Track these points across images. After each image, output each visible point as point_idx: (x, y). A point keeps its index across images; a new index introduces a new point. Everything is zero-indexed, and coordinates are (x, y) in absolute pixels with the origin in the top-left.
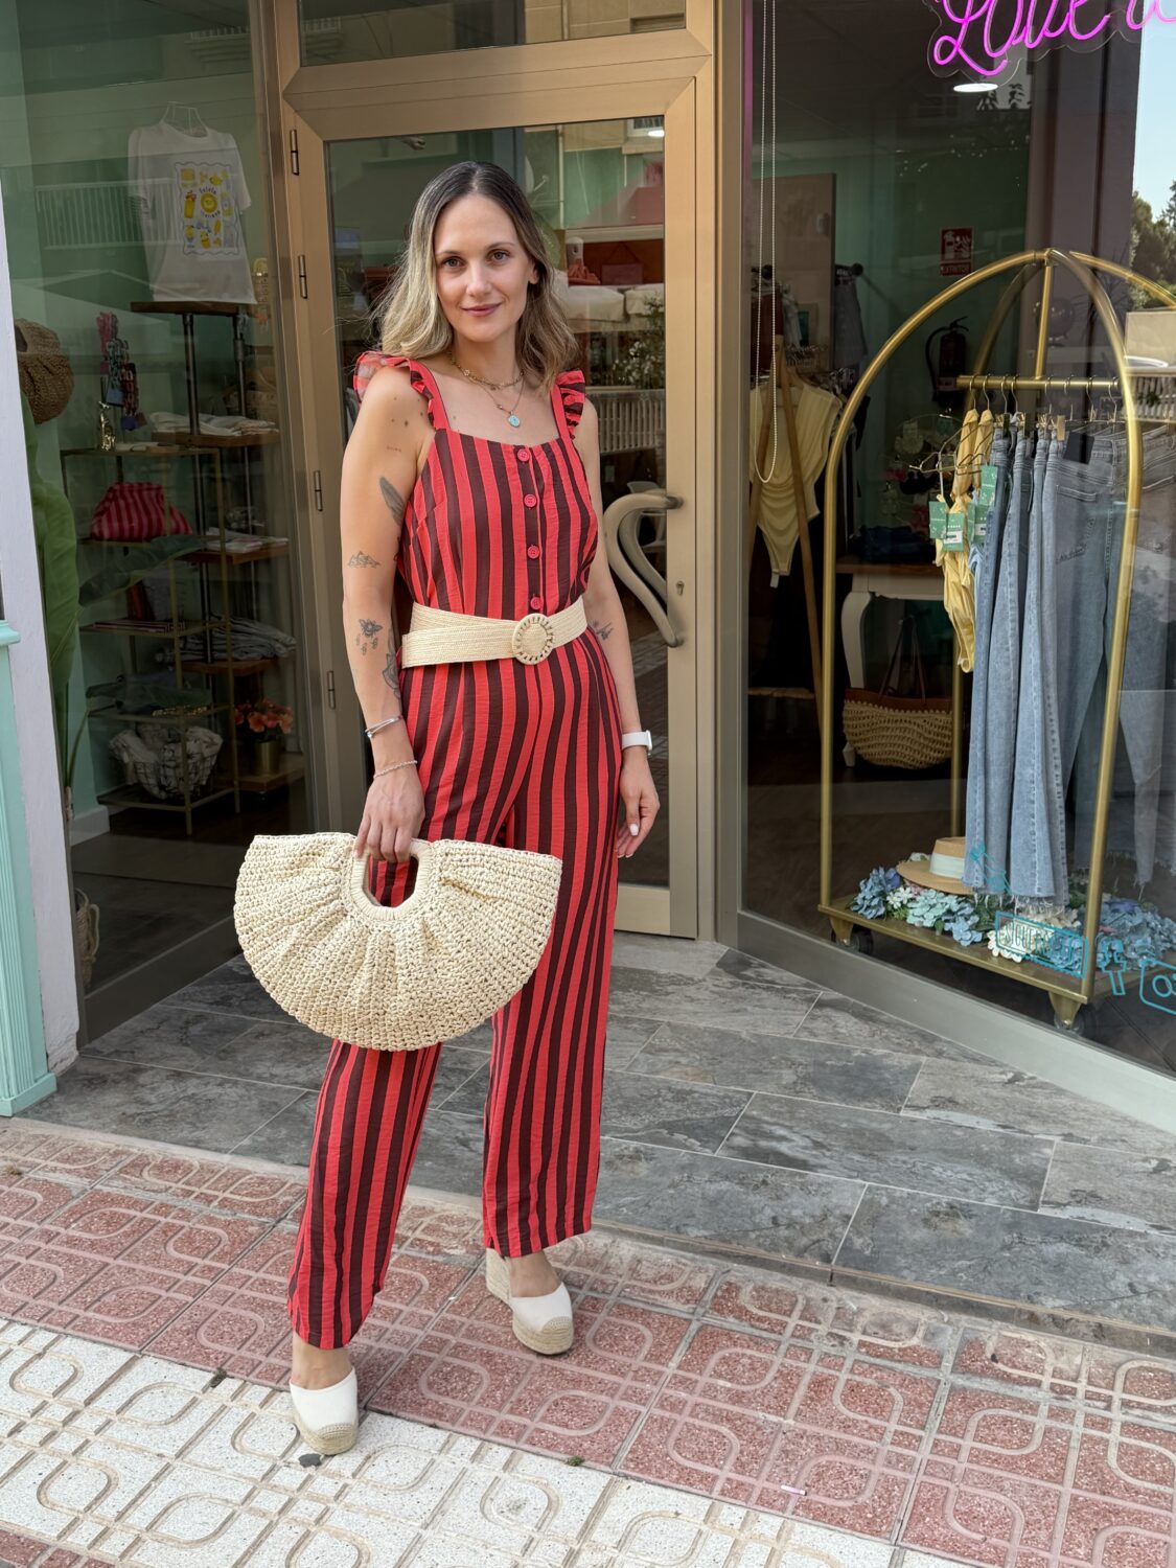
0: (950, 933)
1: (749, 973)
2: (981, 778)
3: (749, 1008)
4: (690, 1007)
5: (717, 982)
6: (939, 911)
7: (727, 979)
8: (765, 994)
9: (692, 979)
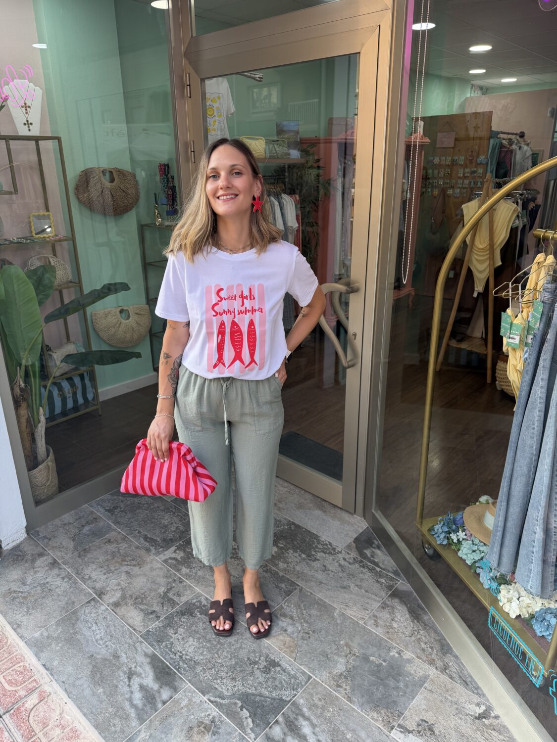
0: (479, 575)
1: (368, 552)
2: (504, 504)
3: (352, 586)
4: (320, 576)
5: (347, 557)
6: (477, 557)
7: (354, 554)
8: (368, 575)
9: (334, 549)
